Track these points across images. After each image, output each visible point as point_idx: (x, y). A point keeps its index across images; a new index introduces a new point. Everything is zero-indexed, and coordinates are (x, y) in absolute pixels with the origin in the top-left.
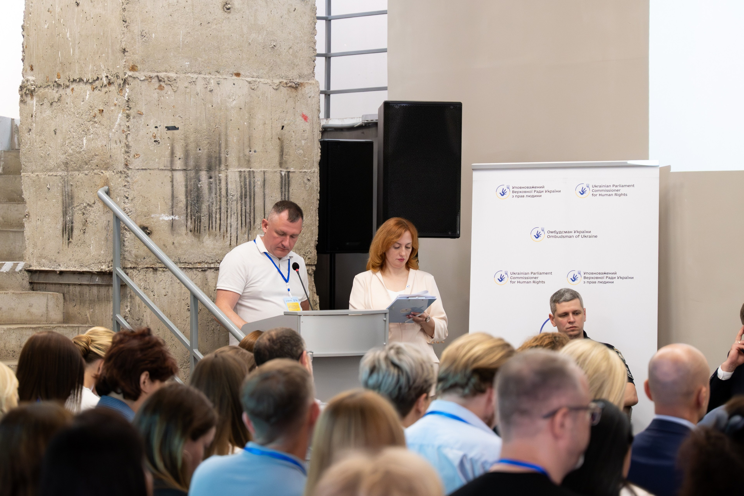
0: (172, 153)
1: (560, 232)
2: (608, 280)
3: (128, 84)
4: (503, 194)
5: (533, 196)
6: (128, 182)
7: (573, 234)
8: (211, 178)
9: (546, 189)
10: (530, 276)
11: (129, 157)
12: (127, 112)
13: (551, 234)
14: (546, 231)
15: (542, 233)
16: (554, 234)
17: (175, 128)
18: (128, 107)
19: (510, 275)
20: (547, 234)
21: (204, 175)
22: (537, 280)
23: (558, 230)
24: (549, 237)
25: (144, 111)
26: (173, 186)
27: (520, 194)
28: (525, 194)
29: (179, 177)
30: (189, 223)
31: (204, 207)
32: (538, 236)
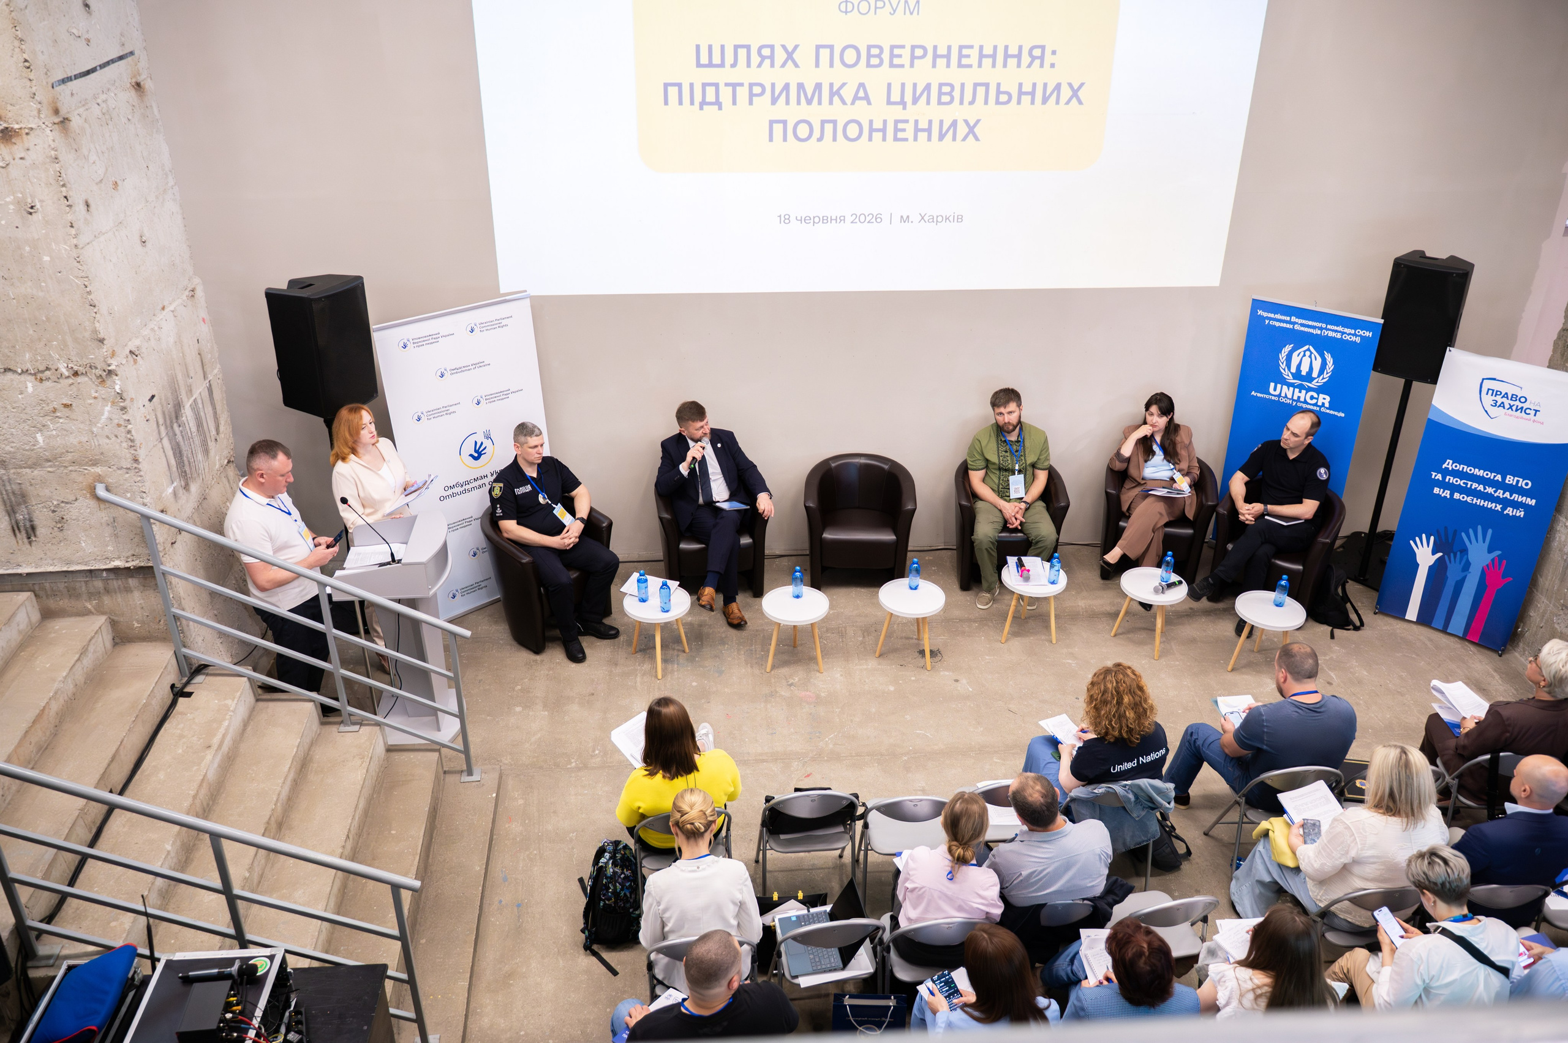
0: (158, 423)
1: (460, 368)
2: (504, 396)
3: (116, 375)
4: (405, 347)
5: (431, 343)
6: (141, 476)
7: (471, 367)
8: (180, 426)
9: (441, 334)
10: (443, 410)
11: (136, 450)
12: (122, 404)
13: (453, 372)
14: (448, 370)
15: (445, 372)
16: (456, 371)
17: (153, 397)
18: (121, 398)
19: (426, 414)
20: (449, 372)
21: (175, 426)
22: (448, 412)
23: (458, 367)
24: (452, 374)
25: (134, 397)
26: (166, 456)
27: (420, 344)
28: (424, 343)
29: (166, 442)
30: (182, 482)
31: (185, 458)
32: (442, 376)
